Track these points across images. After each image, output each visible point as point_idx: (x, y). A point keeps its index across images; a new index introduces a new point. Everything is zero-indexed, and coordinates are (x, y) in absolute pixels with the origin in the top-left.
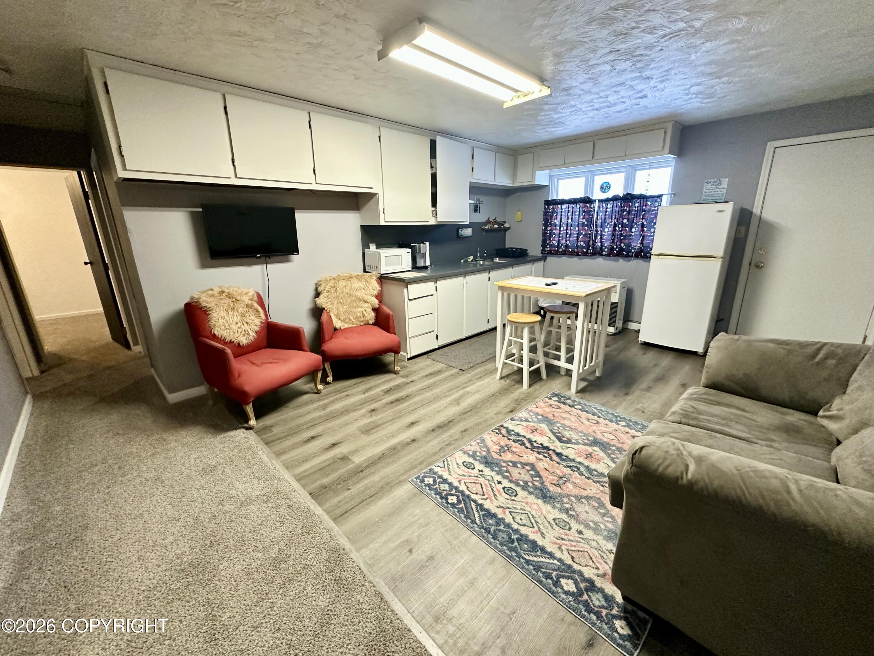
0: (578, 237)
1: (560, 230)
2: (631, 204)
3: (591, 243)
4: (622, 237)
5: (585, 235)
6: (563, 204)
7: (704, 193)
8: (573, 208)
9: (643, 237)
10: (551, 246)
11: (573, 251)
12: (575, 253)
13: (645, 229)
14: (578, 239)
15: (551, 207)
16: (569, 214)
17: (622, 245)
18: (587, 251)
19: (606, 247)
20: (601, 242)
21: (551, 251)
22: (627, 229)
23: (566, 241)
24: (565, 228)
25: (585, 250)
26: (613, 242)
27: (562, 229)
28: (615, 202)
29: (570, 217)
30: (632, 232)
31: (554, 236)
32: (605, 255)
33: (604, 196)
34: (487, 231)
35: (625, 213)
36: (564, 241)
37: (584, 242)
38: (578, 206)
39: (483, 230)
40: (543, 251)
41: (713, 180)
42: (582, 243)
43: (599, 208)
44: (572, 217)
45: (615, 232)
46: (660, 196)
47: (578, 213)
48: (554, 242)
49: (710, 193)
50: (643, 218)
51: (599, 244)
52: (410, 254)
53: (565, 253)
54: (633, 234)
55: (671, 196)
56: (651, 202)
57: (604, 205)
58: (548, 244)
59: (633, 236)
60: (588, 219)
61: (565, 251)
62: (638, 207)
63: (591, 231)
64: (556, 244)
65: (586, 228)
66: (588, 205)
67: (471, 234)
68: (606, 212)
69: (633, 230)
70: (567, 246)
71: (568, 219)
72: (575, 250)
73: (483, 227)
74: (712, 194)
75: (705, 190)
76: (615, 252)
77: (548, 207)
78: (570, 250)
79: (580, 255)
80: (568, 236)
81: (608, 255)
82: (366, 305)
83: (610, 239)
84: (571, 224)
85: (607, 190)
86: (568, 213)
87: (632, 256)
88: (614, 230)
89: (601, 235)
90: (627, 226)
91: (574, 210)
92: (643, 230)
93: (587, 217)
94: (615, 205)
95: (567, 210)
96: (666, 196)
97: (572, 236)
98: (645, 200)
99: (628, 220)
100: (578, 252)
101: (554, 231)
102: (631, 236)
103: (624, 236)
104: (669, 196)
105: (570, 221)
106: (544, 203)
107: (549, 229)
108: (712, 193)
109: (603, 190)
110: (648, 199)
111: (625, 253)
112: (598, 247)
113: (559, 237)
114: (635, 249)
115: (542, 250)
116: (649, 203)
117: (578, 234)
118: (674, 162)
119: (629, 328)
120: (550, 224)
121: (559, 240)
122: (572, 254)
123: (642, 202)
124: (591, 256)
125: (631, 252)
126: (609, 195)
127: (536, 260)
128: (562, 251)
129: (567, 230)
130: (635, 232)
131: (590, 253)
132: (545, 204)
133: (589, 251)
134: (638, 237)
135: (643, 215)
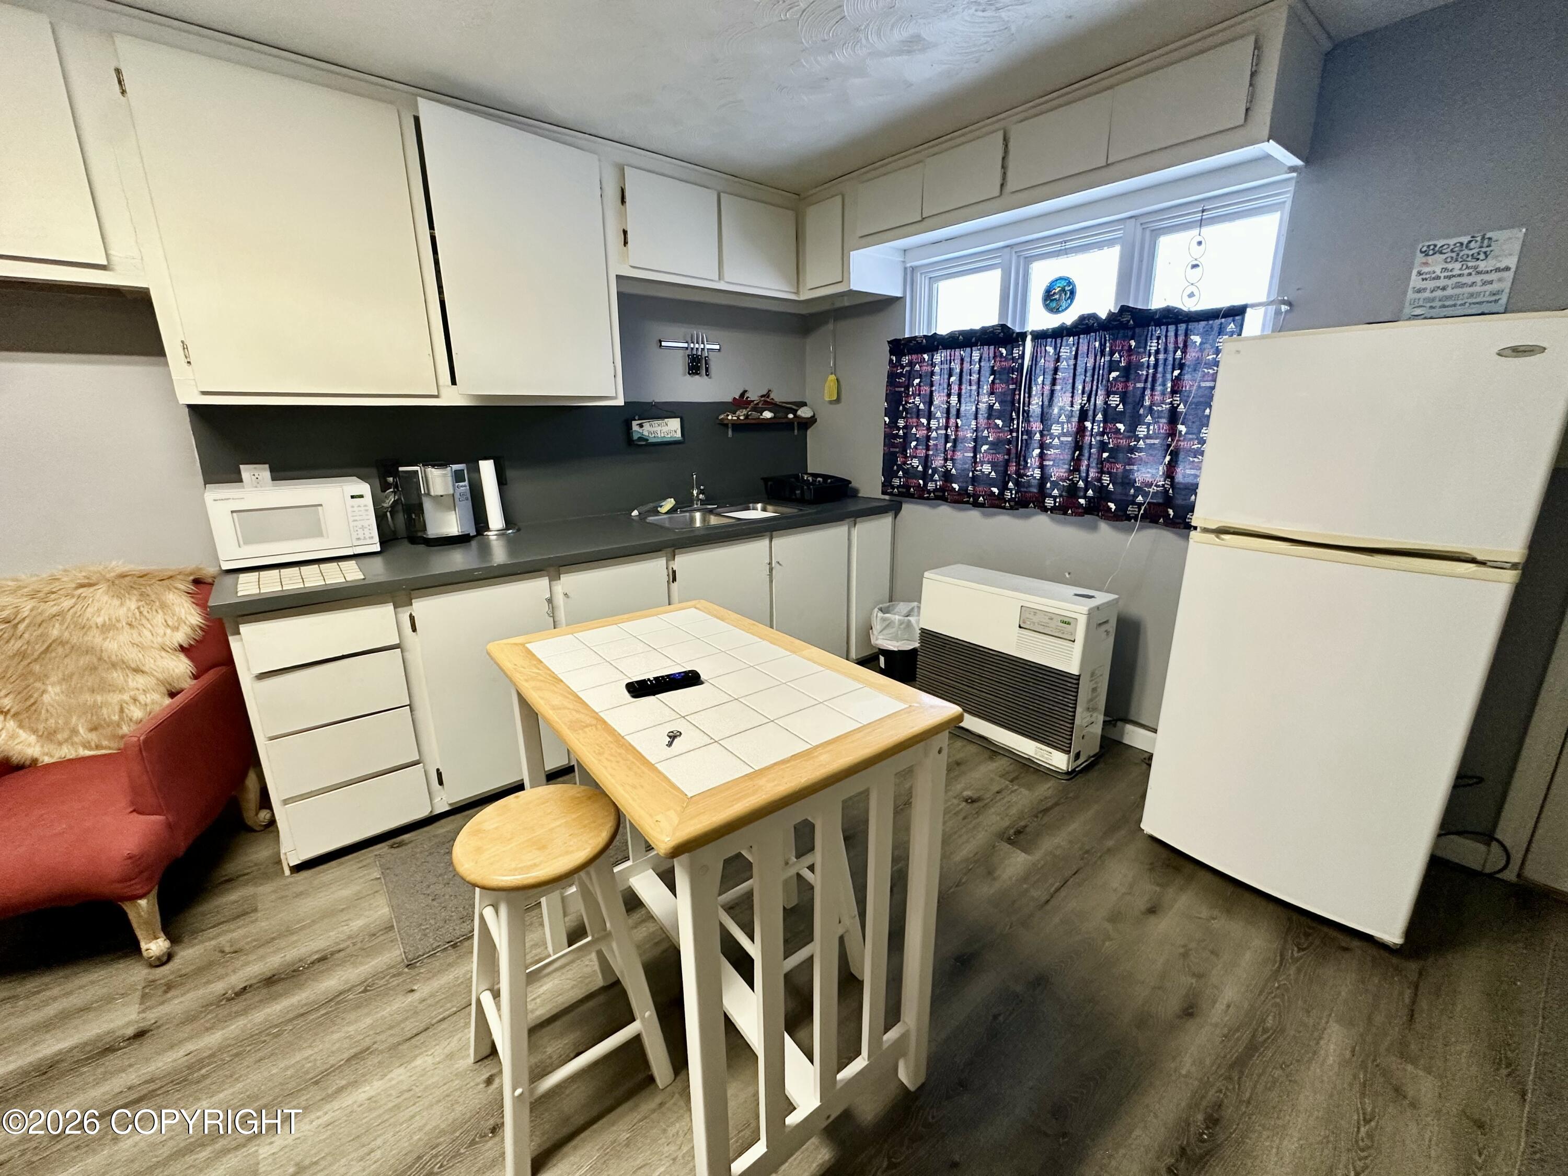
0: (975, 450)
1: (929, 429)
2: (1133, 343)
3: (1012, 469)
4: (1105, 455)
5: (995, 445)
6: (936, 350)
7: (1410, 295)
8: (962, 360)
9: (1175, 455)
10: (906, 472)
11: (963, 492)
12: (969, 496)
13: (1182, 428)
14: (975, 457)
15: (905, 360)
16: (952, 379)
17: (1106, 479)
18: (1002, 493)
19: (1055, 485)
20: (1042, 467)
21: (907, 486)
22: (1121, 426)
23: (946, 460)
24: (943, 422)
25: (995, 490)
26: (1076, 469)
27: (934, 424)
28: (1083, 339)
29: (955, 389)
30: (1138, 439)
31: (914, 444)
32: (1053, 510)
33: (1051, 321)
34: (738, 427)
35: (1114, 374)
36: (938, 462)
37: (994, 465)
38: (976, 355)
39: (724, 425)
40: (887, 486)
41: (1452, 242)
42: (987, 468)
43: (1034, 359)
44: (960, 389)
45: (1083, 436)
46: (1237, 313)
47: (975, 377)
48: (915, 462)
49: (1439, 293)
50: (1174, 392)
51: (1037, 473)
52: (368, 500)
53: (943, 496)
54: (1141, 444)
55: (1278, 313)
56: (1205, 334)
57: (1050, 350)
58: (900, 468)
59: (1140, 450)
60: (1004, 394)
61: (942, 489)
62: (1157, 352)
63: (1011, 431)
64: (920, 468)
65: (999, 422)
66: (1004, 351)
67: (678, 435)
68: (1056, 370)
69: (1142, 431)
70: (947, 476)
71: (949, 395)
72: (970, 488)
73: (722, 416)
74: (1448, 298)
75: (1415, 281)
76: (1082, 501)
77: (899, 360)
78: (956, 486)
79: (982, 505)
80: (949, 445)
81: (1061, 510)
82: (140, 681)
83: (1068, 457)
84: (958, 411)
85: (1064, 305)
86: (950, 375)
87: (1136, 519)
88: (1081, 430)
89: (1042, 446)
90: (1120, 417)
91: (966, 366)
92: (1173, 433)
93: (1000, 387)
94: (1083, 348)
95: (946, 366)
96: (1262, 310)
97: (959, 446)
98: (1182, 327)
99: (1123, 401)
100: (976, 496)
101: (914, 430)
102: (1132, 450)
103: (1111, 451)
104: (1272, 309)
105: (954, 399)
106: (887, 348)
107: (901, 423)
108: (1449, 292)
109: (1054, 304)
110: (1192, 326)
111: (1112, 506)
112: (1034, 482)
113: (928, 448)
114: (1146, 494)
115: (883, 485)
116: (1197, 339)
117: (975, 440)
118: (1291, 188)
119: (1126, 741)
120: (905, 409)
121: (927, 456)
122: (963, 499)
123: (1171, 334)
124: (1012, 508)
125: (1133, 503)
126: (1068, 317)
127: (874, 511)
128: (936, 490)
129: (946, 428)
130: (1148, 437)
131: (1009, 501)
132: (892, 352)
133: (1008, 495)
134: (1160, 454)
135: (1177, 381)
